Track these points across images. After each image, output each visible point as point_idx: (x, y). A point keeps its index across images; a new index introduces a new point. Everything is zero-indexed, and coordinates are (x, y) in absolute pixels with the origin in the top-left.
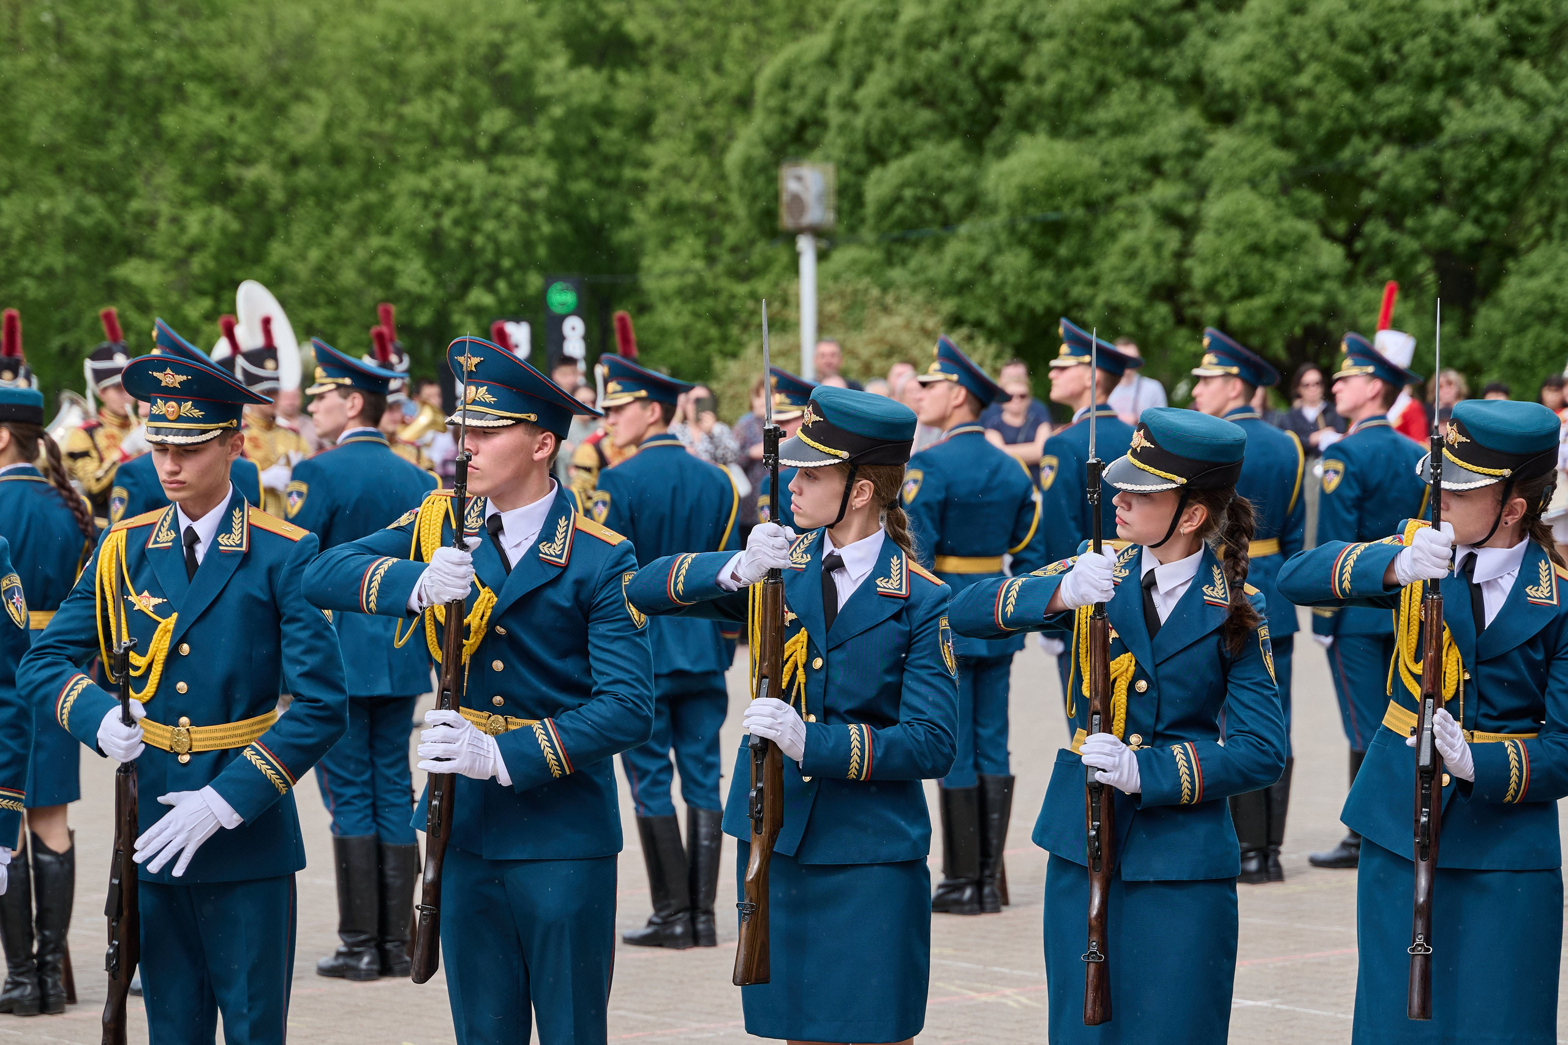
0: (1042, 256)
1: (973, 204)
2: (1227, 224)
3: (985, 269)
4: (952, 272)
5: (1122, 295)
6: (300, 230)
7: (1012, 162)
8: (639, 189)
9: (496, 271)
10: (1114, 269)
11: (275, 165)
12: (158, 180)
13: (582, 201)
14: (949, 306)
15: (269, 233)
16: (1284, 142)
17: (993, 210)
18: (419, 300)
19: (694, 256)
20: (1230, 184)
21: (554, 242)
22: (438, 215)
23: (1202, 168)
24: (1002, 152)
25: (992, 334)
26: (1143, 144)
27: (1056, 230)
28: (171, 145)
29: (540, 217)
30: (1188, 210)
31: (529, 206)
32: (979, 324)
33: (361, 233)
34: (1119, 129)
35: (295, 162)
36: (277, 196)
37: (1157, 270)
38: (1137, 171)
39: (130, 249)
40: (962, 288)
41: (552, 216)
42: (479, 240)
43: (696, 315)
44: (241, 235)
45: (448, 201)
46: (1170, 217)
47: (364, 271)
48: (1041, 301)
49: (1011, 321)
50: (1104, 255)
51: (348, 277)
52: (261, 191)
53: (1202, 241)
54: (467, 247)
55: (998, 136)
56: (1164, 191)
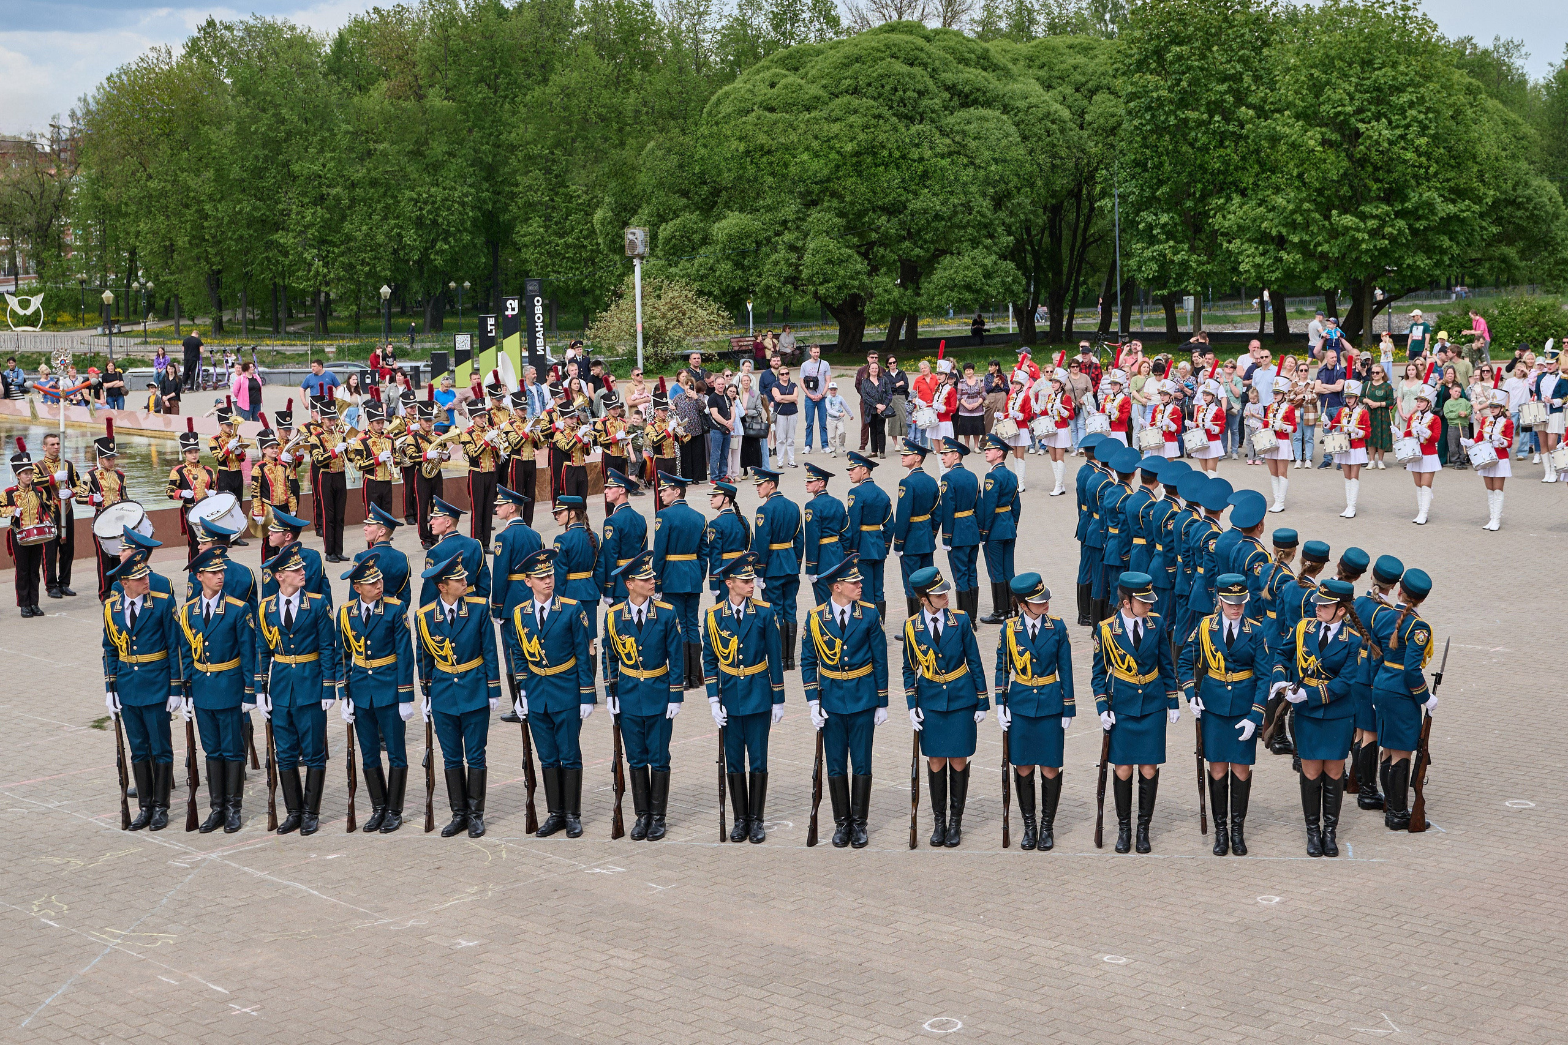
0: (738, 265)
1: (705, 241)
2: (816, 251)
3: (712, 269)
4: (698, 271)
5: (772, 281)
6: (357, 219)
7: (724, 223)
8: (513, 196)
9: (447, 233)
10: (769, 270)
11: (345, 188)
12: (290, 195)
13: (485, 201)
14: (696, 286)
15: (343, 218)
16: (841, 214)
17: (716, 242)
18: (413, 248)
19: (540, 227)
20: (819, 233)
21: (475, 220)
22: (421, 209)
23: (805, 226)
24: (718, 218)
25: (716, 299)
26: (780, 215)
27: (743, 254)
28: (295, 178)
29: (468, 209)
30: (800, 244)
31: (463, 204)
32: (710, 294)
33: (385, 218)
34: (769, 209)
35: (353, 185)
36: (346, 202)
37: (787, 271)
38: (778, 228)
39: (277, 227)
40: (702, 278)
41: (473, 208)
42: (440, 220)
43: (541, 254)
44: (331, 219)
45: (425, 203)
46: (792, 248)
47: (387, 235)
48: (737, 284)
49: (724, 293)
50: (764, 264)
51: (381, 239)
52: (337, 199)
53: (806, 257)
54: (434, 222)
55: (716, 211)
56: (788, 237)
